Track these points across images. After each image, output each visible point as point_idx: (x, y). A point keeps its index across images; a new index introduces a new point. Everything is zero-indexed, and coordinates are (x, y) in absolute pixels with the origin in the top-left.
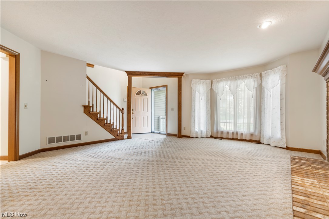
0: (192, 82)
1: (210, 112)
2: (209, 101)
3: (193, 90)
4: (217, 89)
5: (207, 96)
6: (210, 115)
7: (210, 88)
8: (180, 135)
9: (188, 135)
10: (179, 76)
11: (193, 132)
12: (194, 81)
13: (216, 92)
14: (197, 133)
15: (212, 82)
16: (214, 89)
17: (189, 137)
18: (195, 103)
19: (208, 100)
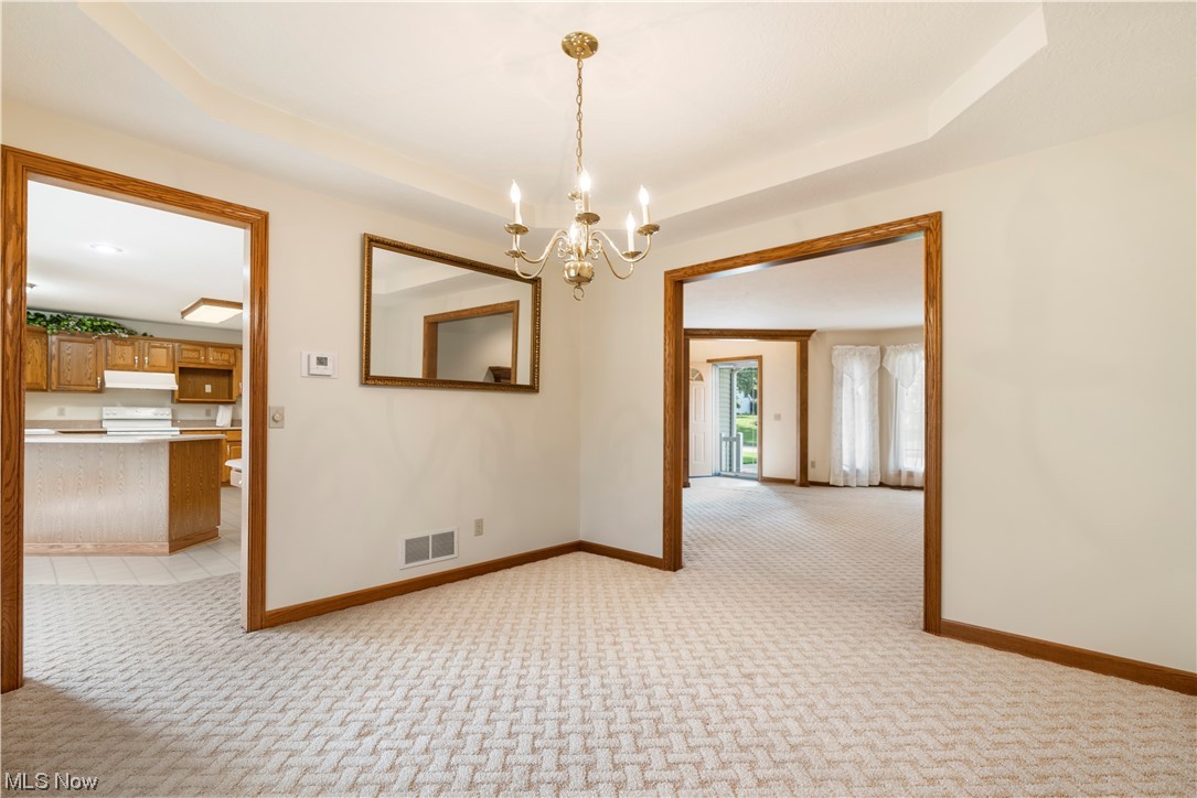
0: (835, 353)
1: (877, 423)
2: (877, 399)
3: (835, 371)
4: (897, 368)
5: (872, 386)
6: (877, 432)
7: (878, 367)
8: (804, 481)
9: (826, 481)
10: (802, 337)
11: (837, 472)
12: (839, 349)
13: (896, 375)
14: (846, 475)
15: (883, 352)
16: (889, 369)
17: (827, 485)
18: (841, 403)
19: (873, 396)
